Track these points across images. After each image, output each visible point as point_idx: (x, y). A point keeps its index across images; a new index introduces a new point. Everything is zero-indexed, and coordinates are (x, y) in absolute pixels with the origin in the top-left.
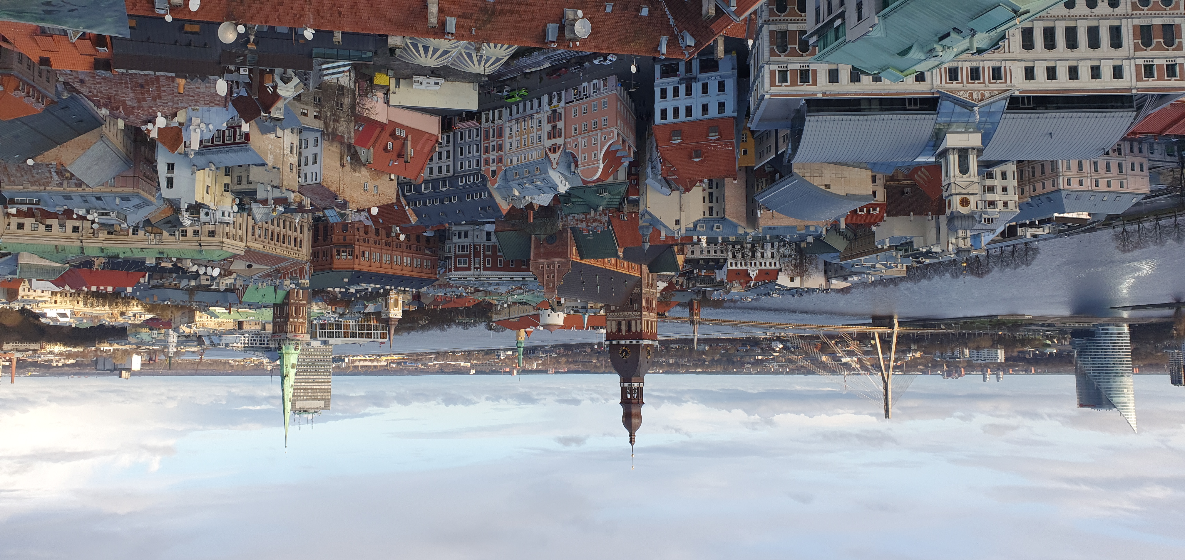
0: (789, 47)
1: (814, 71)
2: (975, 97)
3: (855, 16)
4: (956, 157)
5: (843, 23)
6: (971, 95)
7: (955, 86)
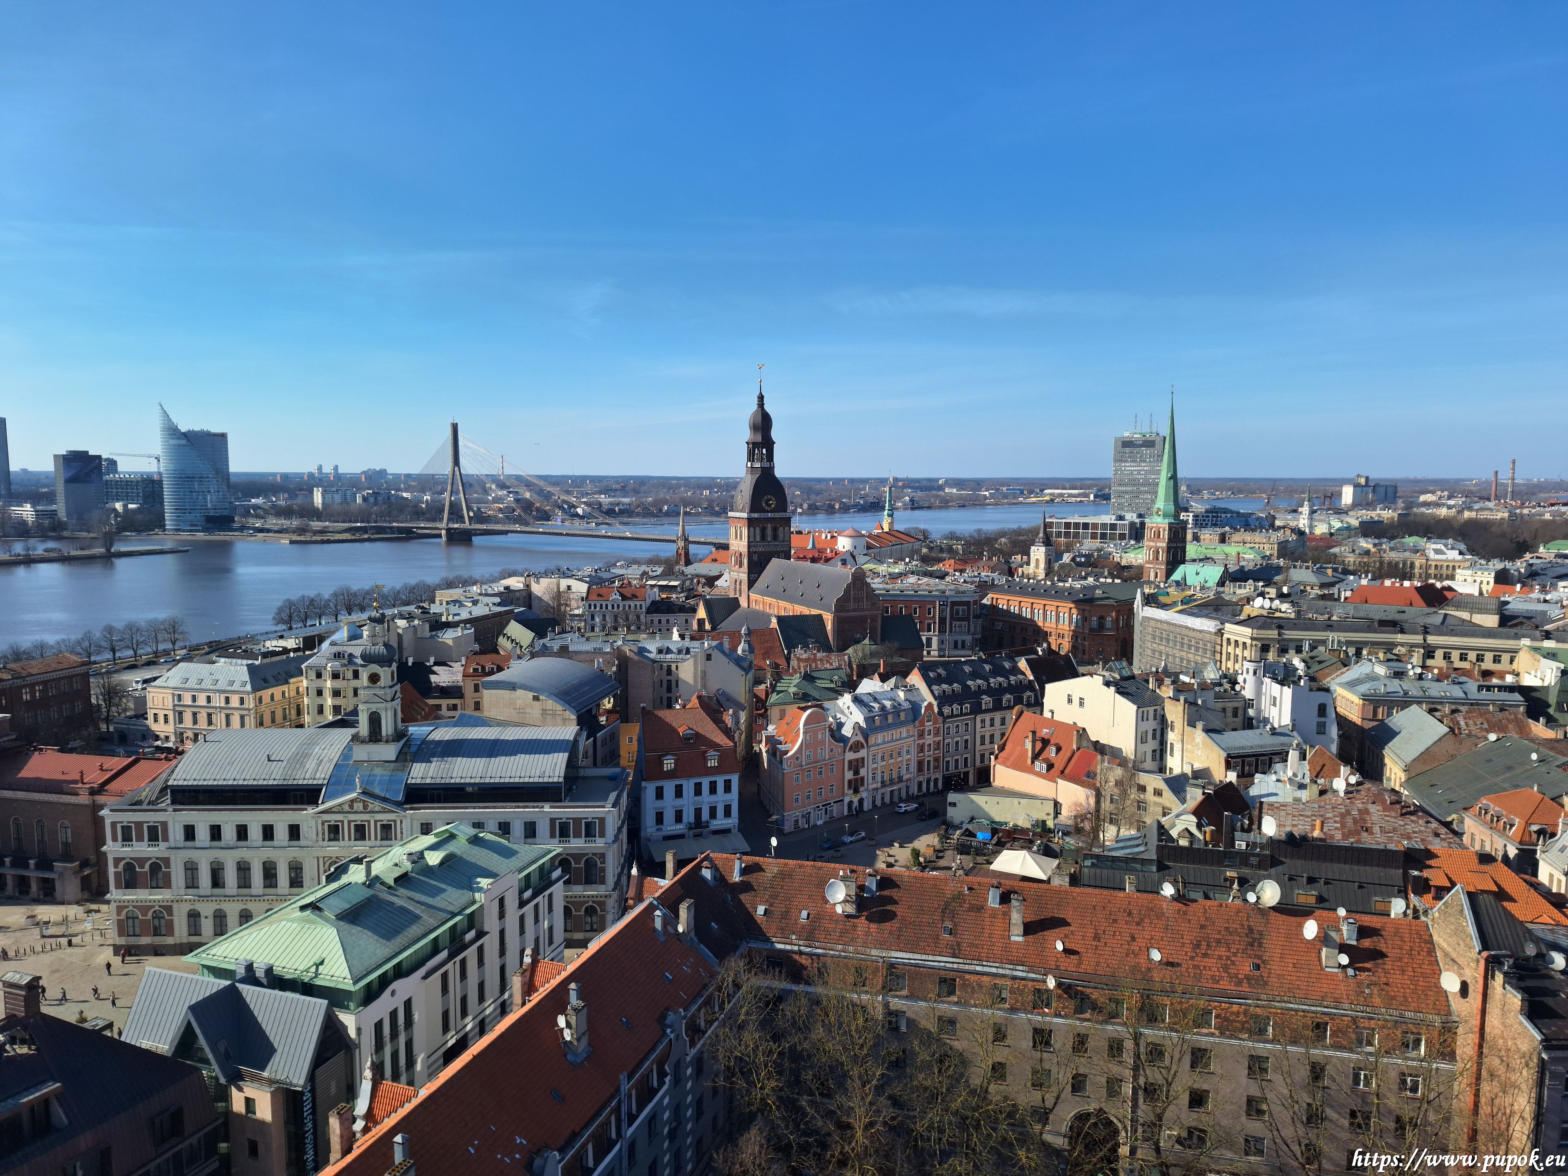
0: (582, 865)
1: (552, 836)
2: (361, 805)
3: (507, 902)
4: (384, 733)
5: (521, 892)
6: (365, 807)
7: (385, 817)
